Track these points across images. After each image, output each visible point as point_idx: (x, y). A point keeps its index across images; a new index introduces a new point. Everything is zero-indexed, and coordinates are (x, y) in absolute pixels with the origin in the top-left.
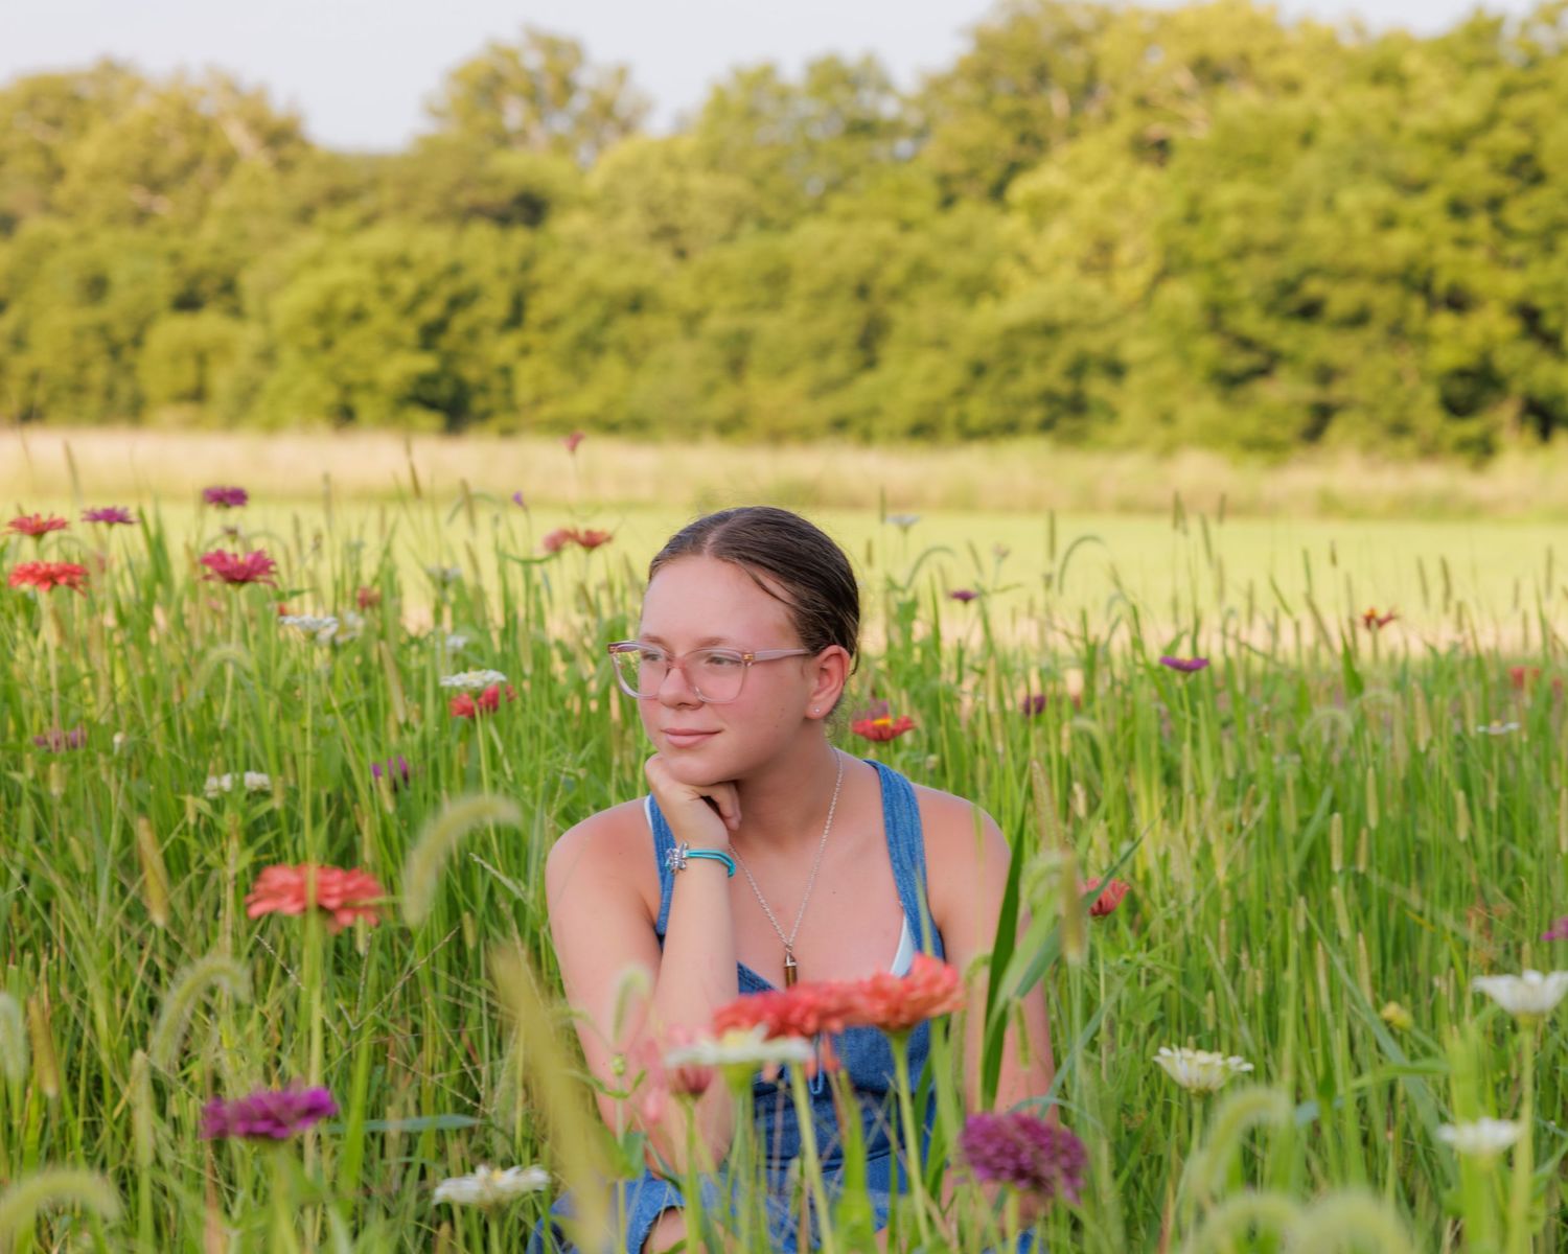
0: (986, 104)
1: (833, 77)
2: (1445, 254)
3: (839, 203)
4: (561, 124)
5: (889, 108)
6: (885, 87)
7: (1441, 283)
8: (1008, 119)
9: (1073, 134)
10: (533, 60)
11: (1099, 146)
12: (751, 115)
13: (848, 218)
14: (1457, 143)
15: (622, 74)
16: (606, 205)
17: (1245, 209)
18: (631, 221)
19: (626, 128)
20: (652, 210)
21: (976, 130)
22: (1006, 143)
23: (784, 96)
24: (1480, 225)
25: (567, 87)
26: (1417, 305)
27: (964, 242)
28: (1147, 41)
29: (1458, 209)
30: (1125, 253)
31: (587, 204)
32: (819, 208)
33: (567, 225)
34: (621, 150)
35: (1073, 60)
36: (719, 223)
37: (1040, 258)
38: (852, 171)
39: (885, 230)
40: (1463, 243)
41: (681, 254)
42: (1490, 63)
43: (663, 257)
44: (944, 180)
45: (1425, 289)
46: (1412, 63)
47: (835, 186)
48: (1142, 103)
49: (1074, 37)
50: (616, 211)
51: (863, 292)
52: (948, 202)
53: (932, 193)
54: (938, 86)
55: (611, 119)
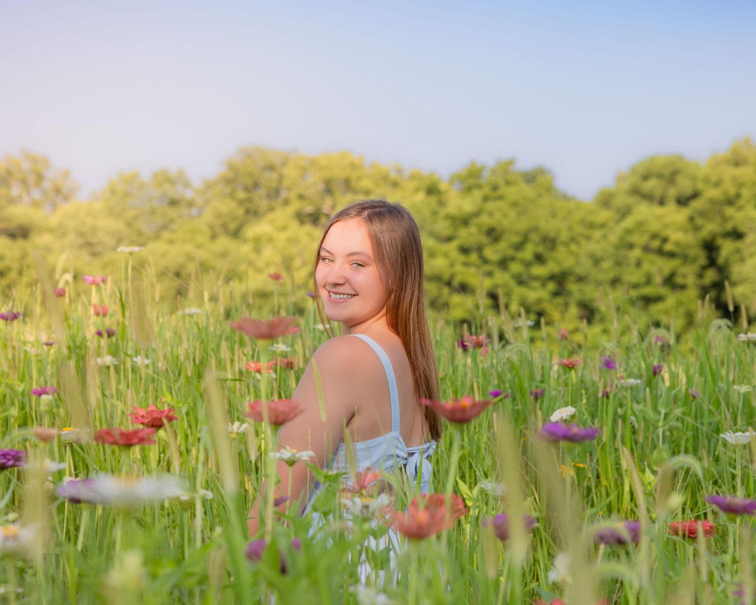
0: (232, 195)
1: (164, 178)
2: (459, 268)
3: (166, 235)
4: (37, 194)
5: (189, 195)
6: (187, 184)
7: (456, 282)
8: (241, 202)
9: (271, 209)
10: (26, 166)
11: (283, 215)
12: (127, 194)
13: (171, 242)
14: (465, 221)
15: (67, 174)
16: (60, 231)
18: (71, 238)
19: (66, 198)
20: (81, 234)
21: (227, 206)
22: (240, 212)
23: (142, 187)
24: (474, 257)
25: (40, 177)
26: (446, 290)
27: (223, 255)
28: (305, 170)
29: (465, 250)
30: (297, 263)
31: (51, 230)
32: (157, 237)
33: (41, 240)
34: (65, 208)
35: (271, 178)
36: (112, 242)
37: (260, 263)
38: (172, 221)
39: (188, 248)
40: (466, 264)
41: (94, 255)
42: (479, 187)
43: (85, 256)
44: (211, 227)
45: (449, 284)
46: (443, 186)
47: (165, 227)
48: (301, 197)
49: (271, 168)
50: (64, 234)
51: (178, 275)
52: (214, 237)
53: (207, 232)
54: (209, 186)
55: (60, 194)
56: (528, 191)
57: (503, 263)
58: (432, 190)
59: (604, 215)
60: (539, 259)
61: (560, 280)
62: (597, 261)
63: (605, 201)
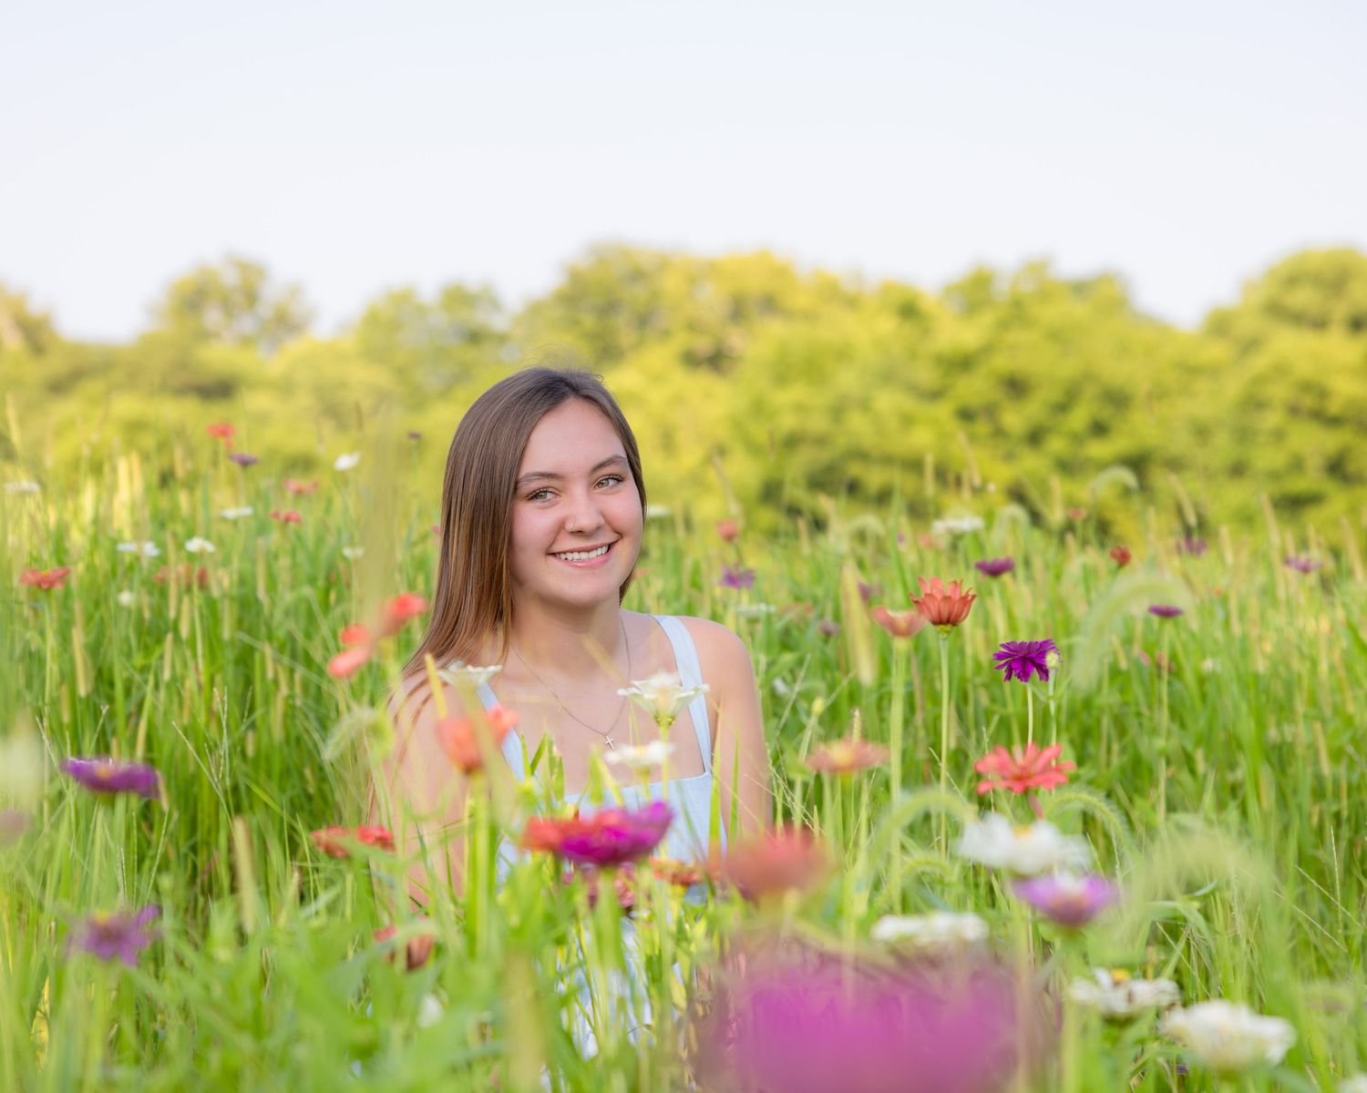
0: (572, 324)
1: (458, 297)
4: (247, 324)
5: (498, 323)
6: (495, 306)
9: (639, 344)
10: (230, 278)
11: (660, 355)
12: (395, 325)
14: (963, 363)
16: (285, 388)
17: (800, 408)
18: (304, 400)
23: (421, 311)
24: (982, 427)
25: (251, 297)
29: (966, 415)
31: (269, 386)
33: (255, 401)
34: (295, 348)
41: (341, 427)
42: (988, 305)
48: (690, 328)
49: (637, 275)
50: (291, 392)
54: (535, 310)
55: (285, 324)
56: (1079, 310)
57: (1035, 438)
58: (909, 311)
59: (1217, 351)
60: (1099, 429)
61: (1138, 463)
62: (1202, 432)
63: (1219, 325)
